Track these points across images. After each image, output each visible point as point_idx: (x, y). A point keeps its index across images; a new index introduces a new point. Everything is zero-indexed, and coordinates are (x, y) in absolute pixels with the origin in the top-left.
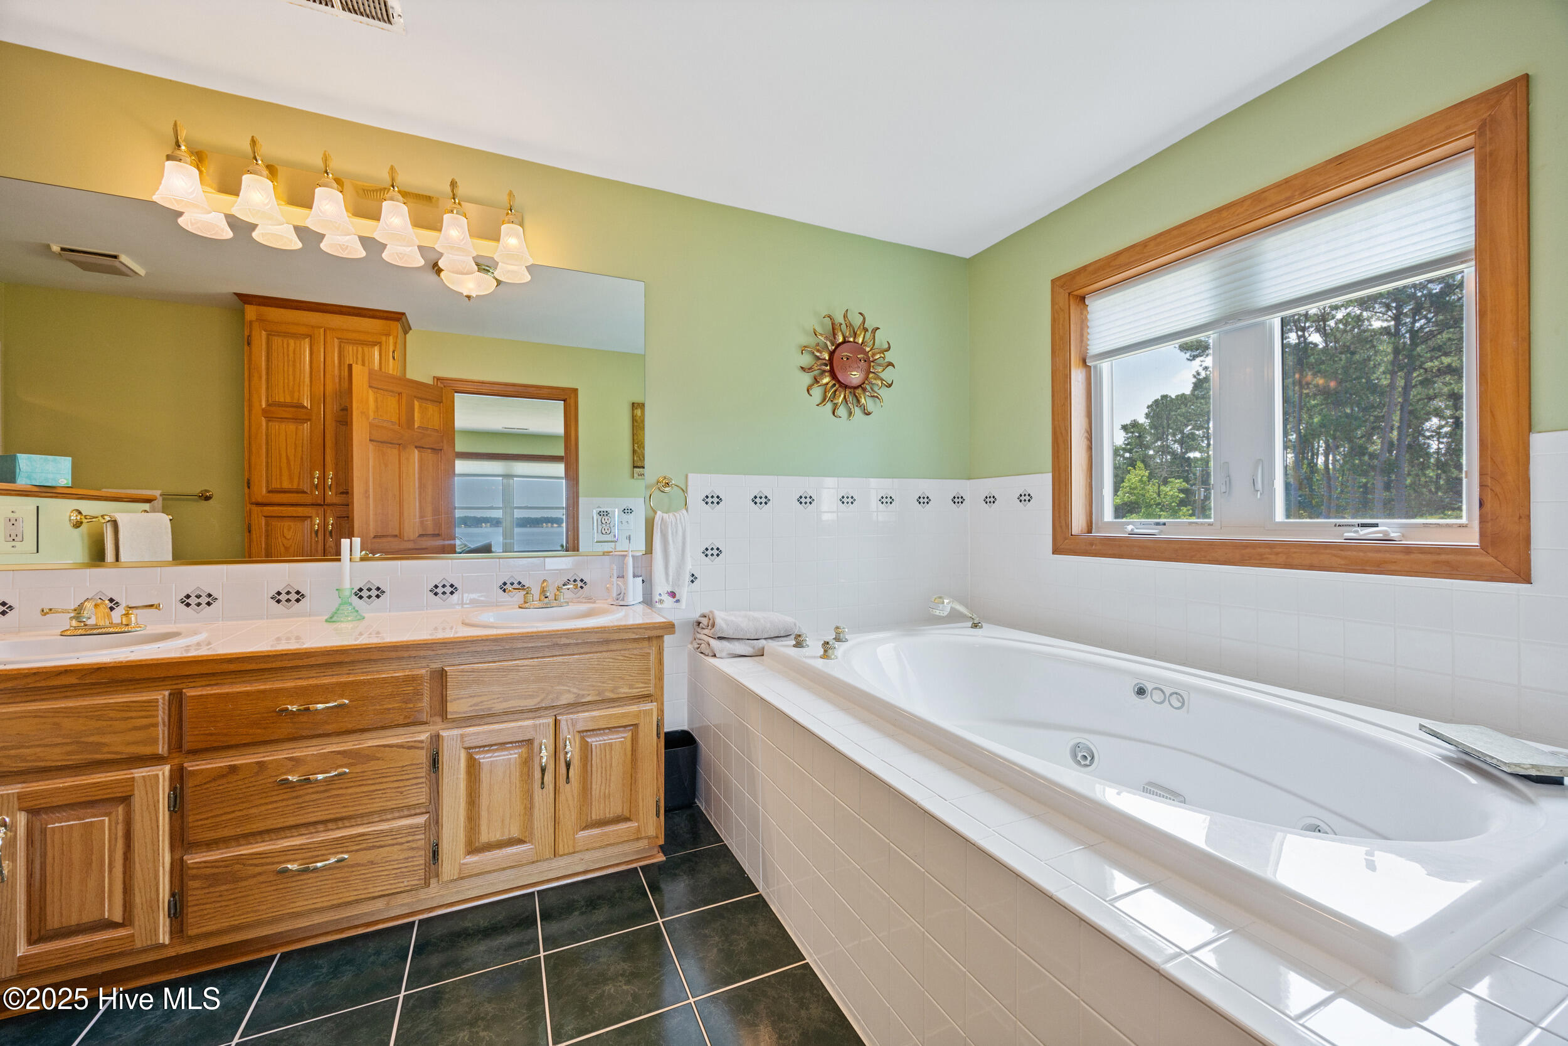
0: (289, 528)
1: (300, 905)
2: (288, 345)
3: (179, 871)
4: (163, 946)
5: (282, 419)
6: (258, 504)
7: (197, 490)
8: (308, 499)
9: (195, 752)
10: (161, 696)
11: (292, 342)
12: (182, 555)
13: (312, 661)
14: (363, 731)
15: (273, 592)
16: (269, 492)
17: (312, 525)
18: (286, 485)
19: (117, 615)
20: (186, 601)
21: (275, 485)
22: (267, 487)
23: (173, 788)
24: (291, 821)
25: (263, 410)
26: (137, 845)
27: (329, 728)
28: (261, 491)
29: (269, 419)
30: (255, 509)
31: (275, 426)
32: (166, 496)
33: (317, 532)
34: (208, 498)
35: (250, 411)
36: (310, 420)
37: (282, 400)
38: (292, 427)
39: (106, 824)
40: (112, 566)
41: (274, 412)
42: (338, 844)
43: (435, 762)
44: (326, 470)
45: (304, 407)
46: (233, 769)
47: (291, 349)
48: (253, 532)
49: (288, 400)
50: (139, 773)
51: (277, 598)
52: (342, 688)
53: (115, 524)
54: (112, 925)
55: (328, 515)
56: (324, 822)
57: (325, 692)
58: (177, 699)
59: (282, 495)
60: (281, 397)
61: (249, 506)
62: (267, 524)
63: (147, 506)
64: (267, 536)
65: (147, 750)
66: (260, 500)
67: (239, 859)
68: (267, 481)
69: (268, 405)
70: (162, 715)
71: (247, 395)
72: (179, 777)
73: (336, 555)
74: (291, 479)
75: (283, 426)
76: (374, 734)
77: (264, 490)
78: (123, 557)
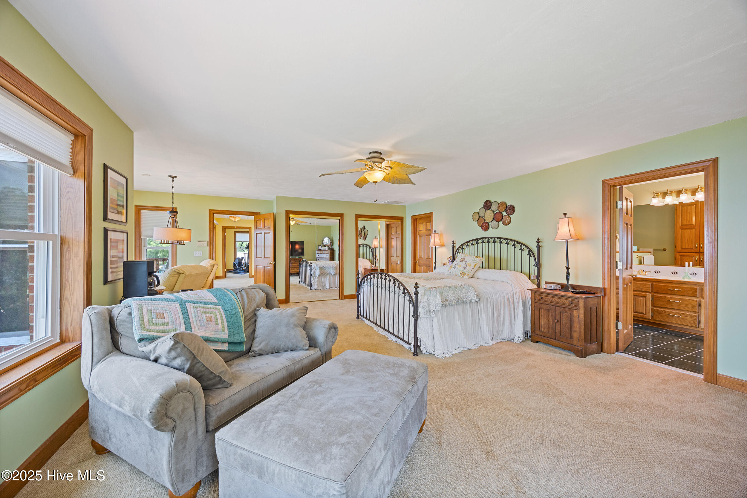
0: (688, 259)
1: (672, 321)
2: (688, 208)
3: (653, 309)
4: (650, 319)
5: (686, 229)
6: (678, 252)
7: (662, 248)
8: (694, 251)
9: (655, 293)
10: (650, 284)
11: (689, 207)
12: (656, 263)
13: (674, 282)
14: (684, 296)
15: (672, 272)
16: (682, 249)
17: (695, 258)
18: (687, 247)
19: (644, 273)
20: (655, 272)
21: (683, 247)
22: (681, 248)
23: (652, 297)
24: (670, 307)
25: (680, 227)
26: (647, 304)
27: (677, 294)
28: (679, 249)
29: (682, 229)
30: (677, 253)
31: (683, 231)
32: (654, 250)
33: (697, 260)
34: (665, 250)
35: (676, 227)
36: (695, 228)
37: (686, 224)
38: (689, 231)
39: (643, 300)
40: (643, 265)
41: (683, 227)
42: (679, 314)
43: (700, 305)
44: (701, 242)
45: (693, 225)
46: (661, 296)
47: (689, 209)
48: (677, 260)
49: (688, 223)
50: (647, 294)
51: (672, 273)
52: (680, 288)
53: (643, 257)
54: (644, 314)
55: (701, 256)
56: (677, 309)
57: (677, 288)
58: (652, 284)
59: (685, 250)
60: (685, 223)
61: (676, 253)
62: (681, 258)
63: (649, 254)
64: (681, 261)
65: (648, 291)
66: (679, 251)
67: (662, 310)
68: (681, 246)
69: (682, 225)
70: (650, 286)
71: (675, 224)
72: (653, 296)
73: (684, 265)
74: (689, 246)
75: (686, 230)
76: (686, 297)
77: (680, 248)
78: (645, 264)
